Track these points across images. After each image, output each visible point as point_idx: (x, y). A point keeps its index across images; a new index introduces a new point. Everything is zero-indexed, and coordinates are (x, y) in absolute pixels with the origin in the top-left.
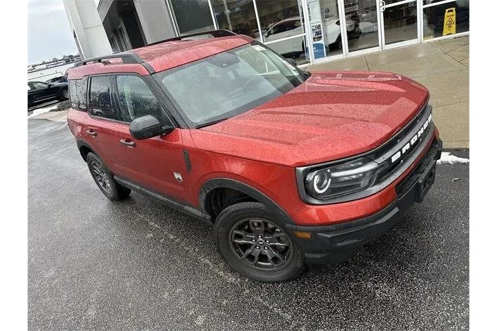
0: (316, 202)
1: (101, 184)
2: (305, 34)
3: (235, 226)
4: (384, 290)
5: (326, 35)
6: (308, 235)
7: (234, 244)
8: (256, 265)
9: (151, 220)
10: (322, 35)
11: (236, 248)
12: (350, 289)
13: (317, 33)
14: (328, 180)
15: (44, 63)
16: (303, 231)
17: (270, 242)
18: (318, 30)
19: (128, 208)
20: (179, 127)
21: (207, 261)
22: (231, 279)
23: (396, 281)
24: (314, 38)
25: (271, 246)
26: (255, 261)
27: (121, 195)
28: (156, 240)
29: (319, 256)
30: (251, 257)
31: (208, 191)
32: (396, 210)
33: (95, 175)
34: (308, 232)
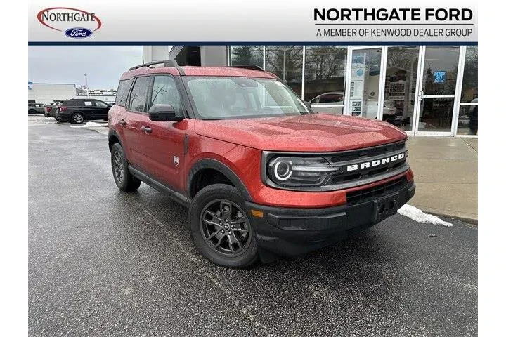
0: (273, 185)
1: (117, 174)
2: (343, 105)
3: (208, 205)
4: (322, 293)
5: (365, 113)
6: (261, 214)
7: (204, 223)
8: (217, 248)
9: (146, 209)
10: (361, 111)
11: (204, 227)
12: (293, 286)
13: (357, 109)
14: (290, 171)
15: (112, 91)
16: (257, 210)
17: (234, 227)
18: (358, 106)
19: (132, 198)
20: (188, 117)
21: (179, 244)
22: (194, 258)
23: (337, 289)
24: (353, 113)
25: (235, 232)
26: (218, 244)
27: (130, 186)
28: (143, 223)
29: (268, 238)
30: (215, 240)
31: (195, 172)
32: (345, 214)
33: (114, 165)
34: (261, 210)
